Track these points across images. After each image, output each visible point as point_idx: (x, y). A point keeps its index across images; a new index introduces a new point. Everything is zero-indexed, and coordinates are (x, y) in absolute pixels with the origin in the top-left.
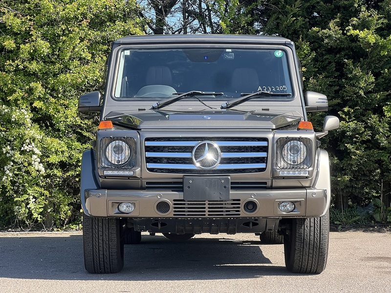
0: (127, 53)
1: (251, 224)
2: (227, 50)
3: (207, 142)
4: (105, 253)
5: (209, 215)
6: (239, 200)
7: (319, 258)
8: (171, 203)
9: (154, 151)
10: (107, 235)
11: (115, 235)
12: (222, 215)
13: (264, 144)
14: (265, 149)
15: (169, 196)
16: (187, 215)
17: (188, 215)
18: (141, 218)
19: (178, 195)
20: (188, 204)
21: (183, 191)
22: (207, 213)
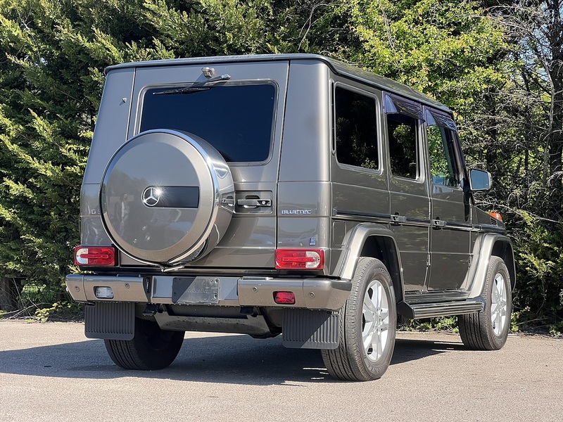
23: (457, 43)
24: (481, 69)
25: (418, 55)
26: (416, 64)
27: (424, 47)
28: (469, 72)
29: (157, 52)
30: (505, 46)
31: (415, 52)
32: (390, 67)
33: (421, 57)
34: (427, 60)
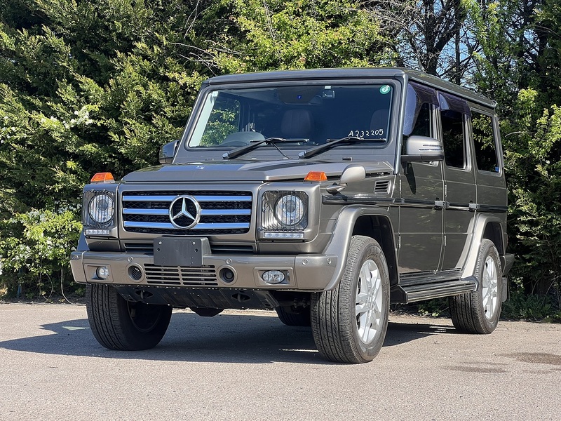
0: (215, 94)
1: (239, 297)
2: (326, 87)
3: (184, 197)
4: (108, 326)
5: (184, 283)
6: (213, 267)
7: (341, 343)
8: (142, 268)
9: (134, 207)
10: (107, 304)
11: (116, 305)
12: (200, 284)
13: (247, 199)
14: (248, 205)
15: (140, 261)
16: (163, 283)
17: (165, 283)
18: (119, 285)
19: (149, 259)
20: (165, 270)
21: (152, 254)
22: (182, 281)
23: (334, 35)
24: (357, 60)
25: (297, 46)
26: (296, 54)
27: (304, 38)
28: (346, 63)
29: (47, 38)
30: (380, 38)
31: (295, 43)
32: (271, 57)
33: (300, 48)
34: (306, 50)
